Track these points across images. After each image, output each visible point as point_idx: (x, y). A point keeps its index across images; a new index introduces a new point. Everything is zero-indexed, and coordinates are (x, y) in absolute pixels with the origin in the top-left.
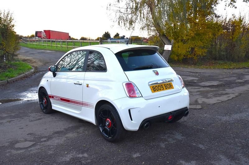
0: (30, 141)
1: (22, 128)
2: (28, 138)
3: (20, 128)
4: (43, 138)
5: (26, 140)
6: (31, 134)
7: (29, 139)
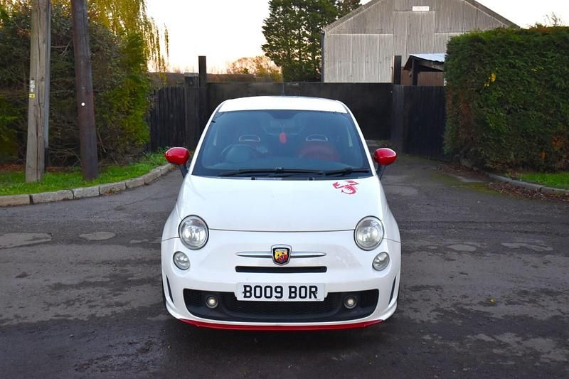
0: (453, 250)
1: (462, 273)
2: (454, 256)
3: (467, 274)
4: (433, 250)
5: (460, 252)
6: (449, 260)
7: (454, 253)
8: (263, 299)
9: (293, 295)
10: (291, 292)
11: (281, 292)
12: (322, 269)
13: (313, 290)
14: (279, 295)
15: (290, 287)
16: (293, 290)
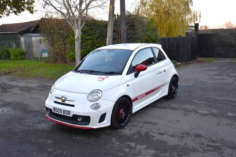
8: (57, 113)
9: (64, 113)
10: (63, 112)
11: (61, 111)
12: (73, 106)
13: (69, 112)
14: (61, 112)
15: (63, 110)
16: (64, 111)
